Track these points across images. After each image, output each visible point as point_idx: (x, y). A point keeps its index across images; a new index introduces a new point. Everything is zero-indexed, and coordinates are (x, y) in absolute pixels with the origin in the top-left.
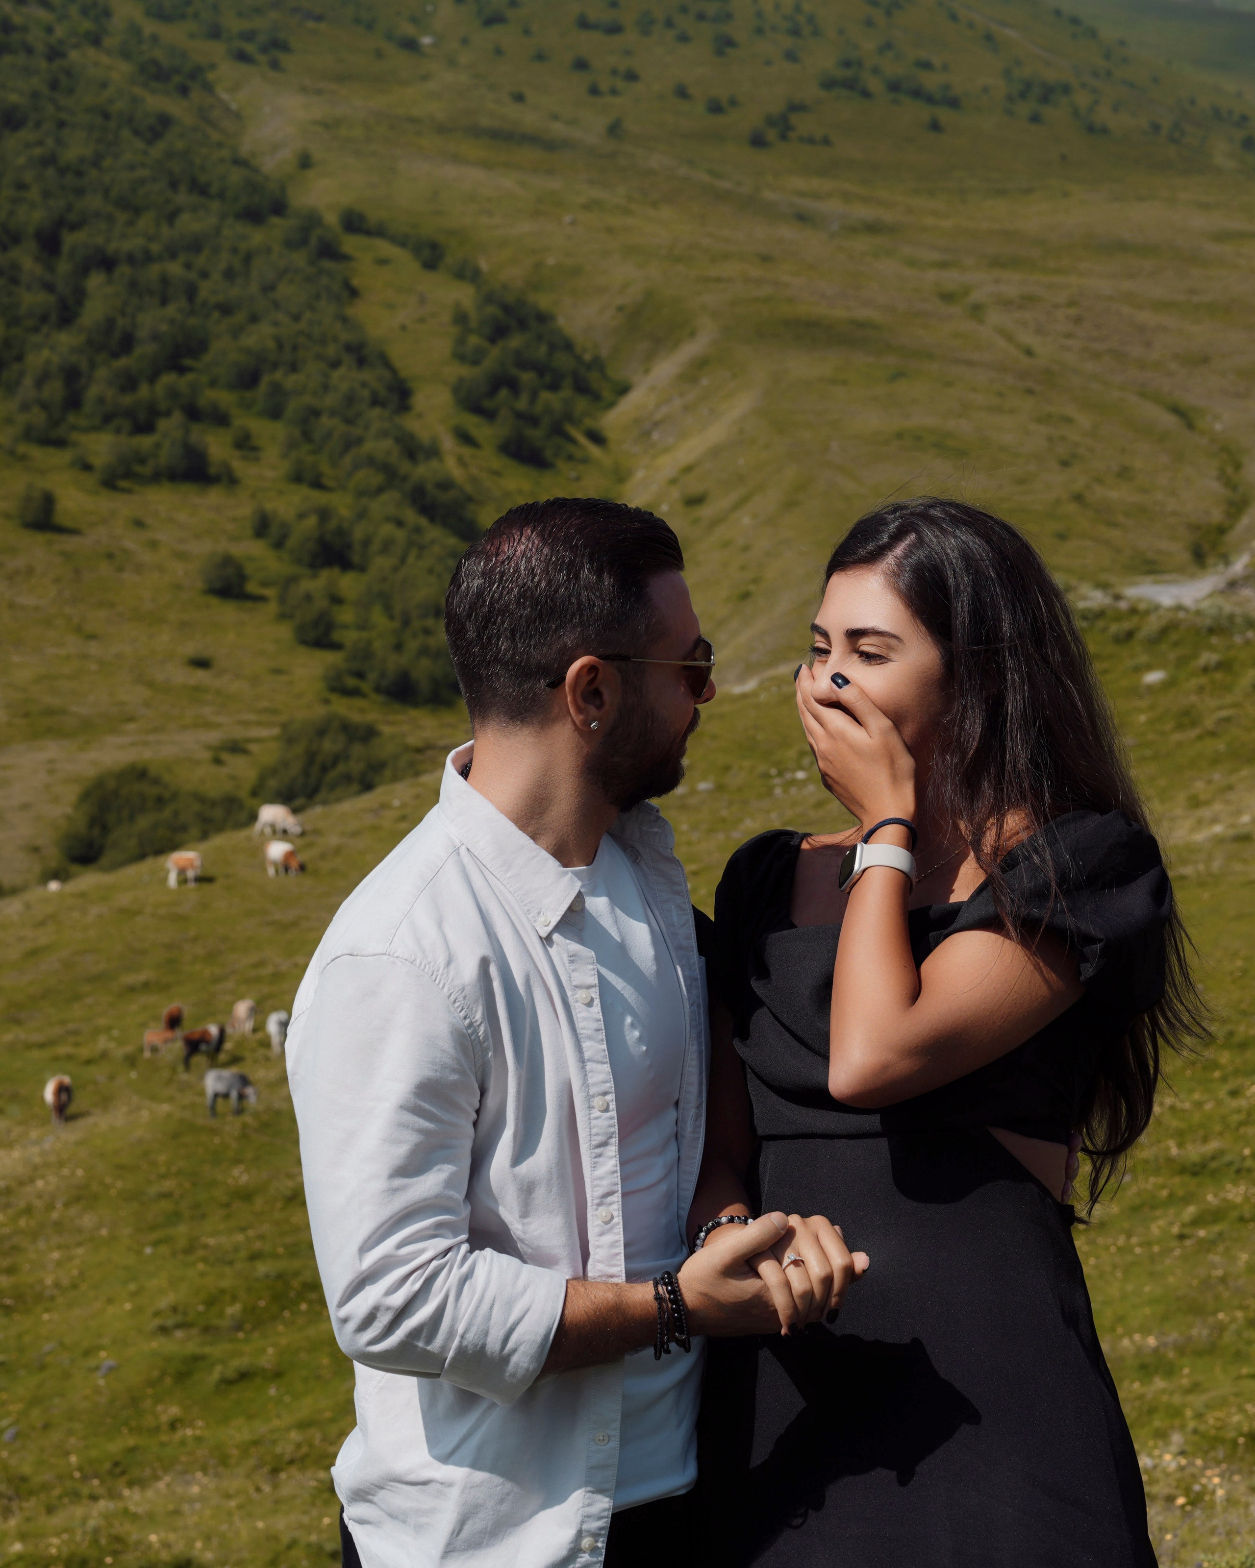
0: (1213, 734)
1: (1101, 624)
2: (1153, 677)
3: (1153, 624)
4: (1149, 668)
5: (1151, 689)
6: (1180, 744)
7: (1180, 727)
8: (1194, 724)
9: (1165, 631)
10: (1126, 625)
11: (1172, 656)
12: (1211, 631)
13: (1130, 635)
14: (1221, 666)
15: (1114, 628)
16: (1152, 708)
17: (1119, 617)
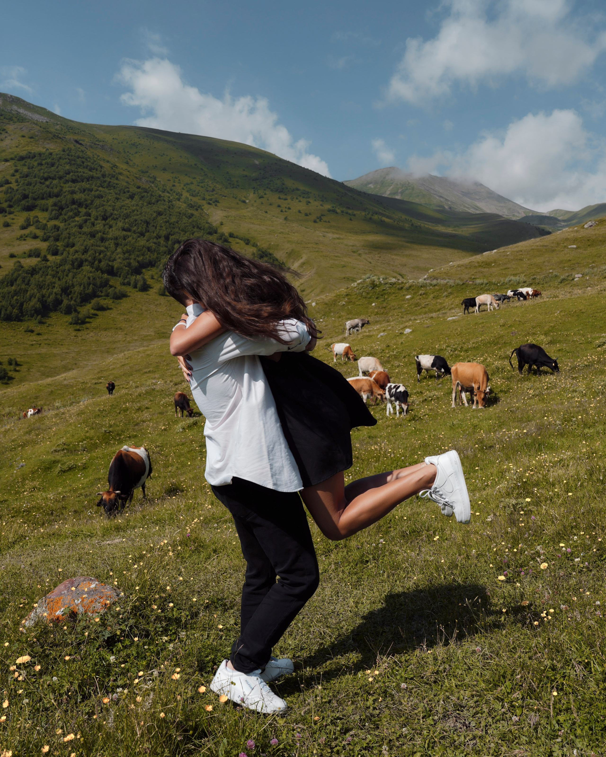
0: (424, 308)
1: (395, 286)
2: (408, 297)
3: (407, 285)
4: (407, 295)
5: (407, 299)
6: (416, 310)
7: (416, 307)
8: (419, 306)
9: (410, 287)
10: (401, 286)
11: (413, 292)
12: (421, 286)
13: (402, 288)
14: (424, 294)
15: (398, 286)
16: (408, 303)
17: (399, 284)
